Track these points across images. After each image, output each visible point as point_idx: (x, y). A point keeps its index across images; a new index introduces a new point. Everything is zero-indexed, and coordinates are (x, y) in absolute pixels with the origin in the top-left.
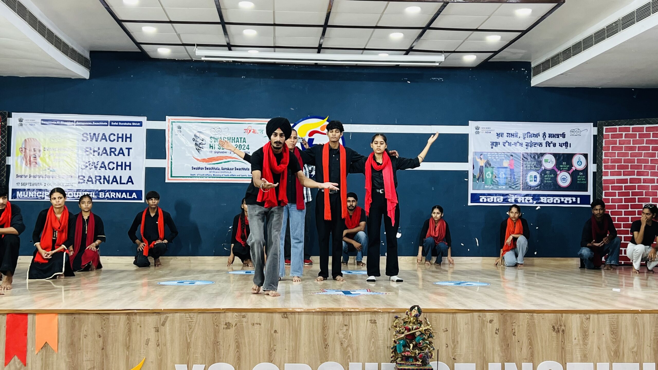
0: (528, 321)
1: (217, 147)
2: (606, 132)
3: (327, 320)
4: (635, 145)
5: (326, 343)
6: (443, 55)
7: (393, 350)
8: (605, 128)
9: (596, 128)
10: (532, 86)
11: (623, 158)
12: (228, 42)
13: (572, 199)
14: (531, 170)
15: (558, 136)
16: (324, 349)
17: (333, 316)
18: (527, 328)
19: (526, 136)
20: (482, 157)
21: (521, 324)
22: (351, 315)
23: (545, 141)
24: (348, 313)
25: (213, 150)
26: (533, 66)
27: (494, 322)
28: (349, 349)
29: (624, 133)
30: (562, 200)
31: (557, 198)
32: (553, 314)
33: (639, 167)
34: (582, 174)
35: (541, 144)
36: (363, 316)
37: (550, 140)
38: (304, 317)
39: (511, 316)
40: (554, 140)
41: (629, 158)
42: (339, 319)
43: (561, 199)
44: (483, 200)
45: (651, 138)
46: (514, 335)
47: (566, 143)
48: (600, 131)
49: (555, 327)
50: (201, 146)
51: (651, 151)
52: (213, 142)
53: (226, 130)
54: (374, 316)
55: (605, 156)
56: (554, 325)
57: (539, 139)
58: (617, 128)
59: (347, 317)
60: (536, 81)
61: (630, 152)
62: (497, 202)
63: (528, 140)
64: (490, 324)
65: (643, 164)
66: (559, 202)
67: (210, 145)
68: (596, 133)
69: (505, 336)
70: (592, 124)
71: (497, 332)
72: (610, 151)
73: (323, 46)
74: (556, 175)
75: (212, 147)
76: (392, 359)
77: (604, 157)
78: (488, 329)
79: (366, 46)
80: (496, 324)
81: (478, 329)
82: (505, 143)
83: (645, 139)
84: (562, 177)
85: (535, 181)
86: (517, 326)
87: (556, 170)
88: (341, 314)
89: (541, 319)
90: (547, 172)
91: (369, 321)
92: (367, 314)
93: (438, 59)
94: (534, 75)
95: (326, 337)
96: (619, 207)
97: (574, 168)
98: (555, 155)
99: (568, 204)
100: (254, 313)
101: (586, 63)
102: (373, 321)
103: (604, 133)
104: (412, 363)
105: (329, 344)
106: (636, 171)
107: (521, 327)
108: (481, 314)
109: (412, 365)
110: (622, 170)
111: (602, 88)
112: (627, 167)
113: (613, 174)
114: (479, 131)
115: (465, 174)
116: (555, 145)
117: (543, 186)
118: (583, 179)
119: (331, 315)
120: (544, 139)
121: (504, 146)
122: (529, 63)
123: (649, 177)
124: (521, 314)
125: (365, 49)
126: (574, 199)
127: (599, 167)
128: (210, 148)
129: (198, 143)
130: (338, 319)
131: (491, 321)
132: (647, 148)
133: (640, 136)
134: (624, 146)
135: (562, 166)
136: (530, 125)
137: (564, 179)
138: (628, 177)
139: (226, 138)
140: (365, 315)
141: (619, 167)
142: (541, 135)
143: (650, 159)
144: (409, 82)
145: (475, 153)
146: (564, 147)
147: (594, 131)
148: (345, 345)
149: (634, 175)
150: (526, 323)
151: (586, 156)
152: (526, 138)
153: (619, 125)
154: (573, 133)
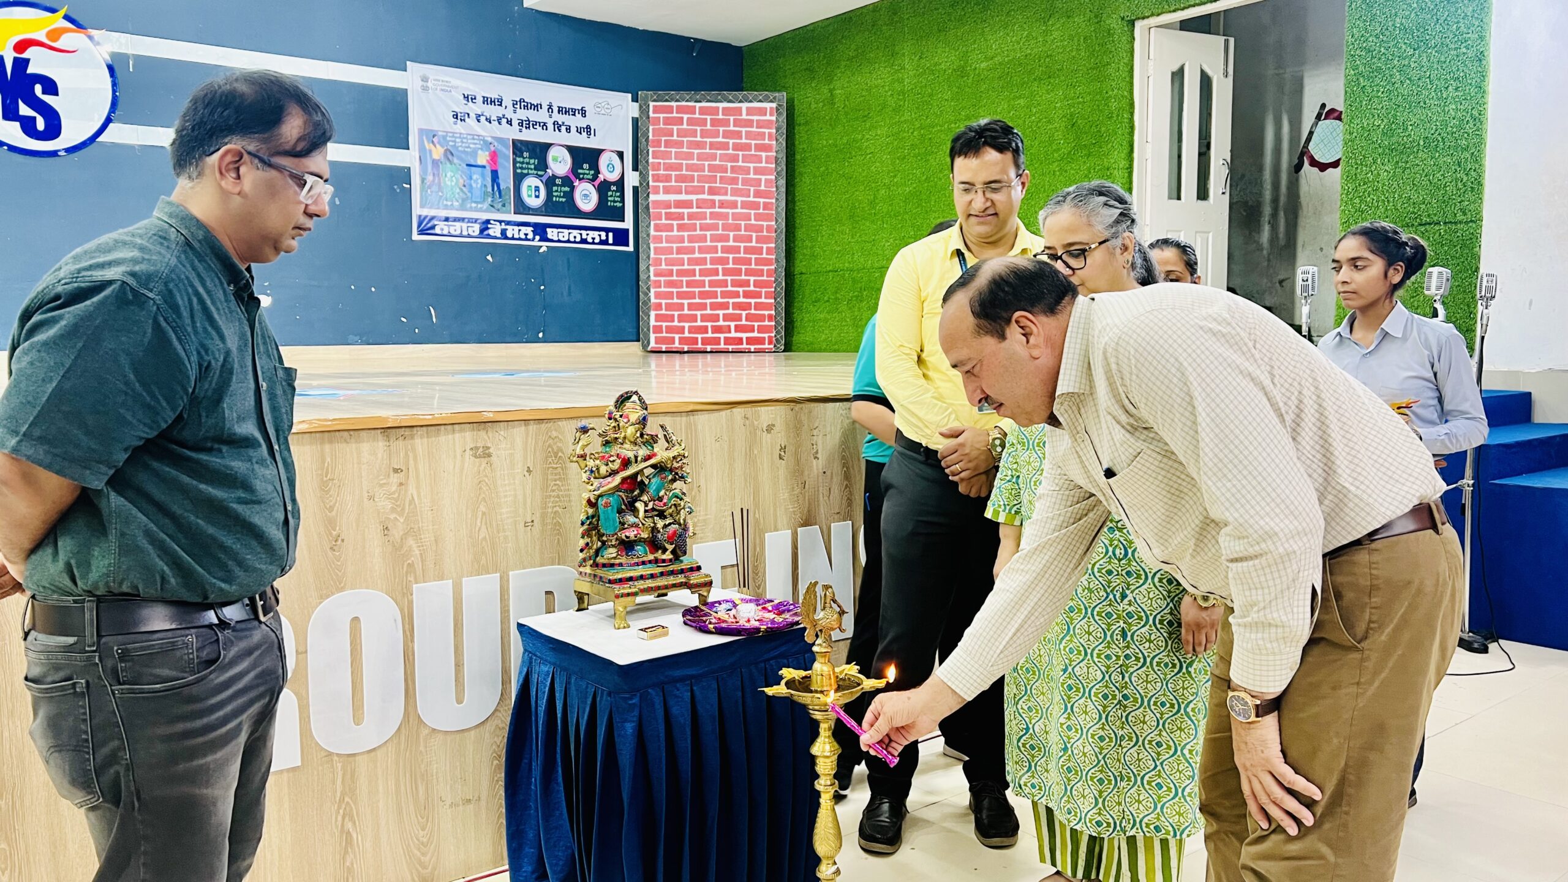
2: (654, 113)
3: (334, 458)
4: (705, 140)
5: (334, 533)
7: (585, 527)
8: (652, 104)
9: (636, 105)
10: (525, 5)
11: (684, 162)
13: (600, 235)
14: (528, 174)
15: (573, 112)
16: (330, 553)
17: (354, 445)
19: (518, 106)
20: (435, 140)
21: (828, 429)
22: (412, 437)
23: (552, 120)
24: (402, 431)
27: (776, 429)
28: (411, 542)
29: (685, 117)
30: (584, 237)
31: (575, 232)
33: (713, 179)
34: (615, 188)
35: (545, 124)
36: (450, 436)
37: (560, 118)
39: (810, 412)
40: (568, 120)
41: (695, 162)
42: (373, 453)
43: (581, 234)
44: (442, 230)
45: (732, 128)
46: (816, 458)
47: (588, 127)
48: (644, 110)
51: (731, 151)
54: (482, 433)
55: (653, 158)
57: (541, 116)
58: (672, 107)
59: (399, 446)
61: (696, 151)
62: (469, 236)
63: (522, 115)
64: (769, 435)
65: (719, 175)
66: (578, 239)
68: (636, 115)
69: (798, 462)
70: (630, 95)
71: (783, 454)
72: (663, 149)
74: (573, 188)
76: (582, 555)
77: (651, 160)
78: (764, 449)
80: (779, 435)
81: (744, 449)
82: (480, 116)
83: (721, 129)
84: (585, 192)
85: (537, 197)
86: (822, 439)
87: (572, 177)
88: (380, 437)
90: (558, 181)
91: (469, 455)
92: (461, 431)
95: (334, 513)
96: (680, 251)
97: (601, 177)
98: (572, 150)
99: (593, 243)
102: (480, 451)
103: (651, 115)
104: (645, 559)
105: (342, 536)
106: (707, 185)
107: (828, 438)
108: (748, 410)
109: (644, 563)
110: (683, 185)
112: (692, 179)
113: (667, 191)
114: (430, 84)
115: (404, 175)
116: (570, 129)
117: (550, 207)
118: (616, 199)
119: (346, 441)
120: (550, 117)
121: (479, 121)
123: (729, 198)
124: (829, 406)
126: (603, 234)
127: (644, 177)
130: (373, 450)
131: (770, 429)
132: (725, 146)
133: (715, 123)
134: (685, 139)
135: (580, 171)
136: (524, 85)
137: (586, 196)
138: (694, 197)
140: (457, 435)
141: (680, 179)
142: (545, 107)
143: (729, 164)
145: (421, 131)
146: (584, 134)
147: (634, 110)
148: (397, 533)
149: (704, 193)
150: (839, 427)
151: (621, 155)
152: (518, 110)
153: (677, 101)
154: (598, 110)
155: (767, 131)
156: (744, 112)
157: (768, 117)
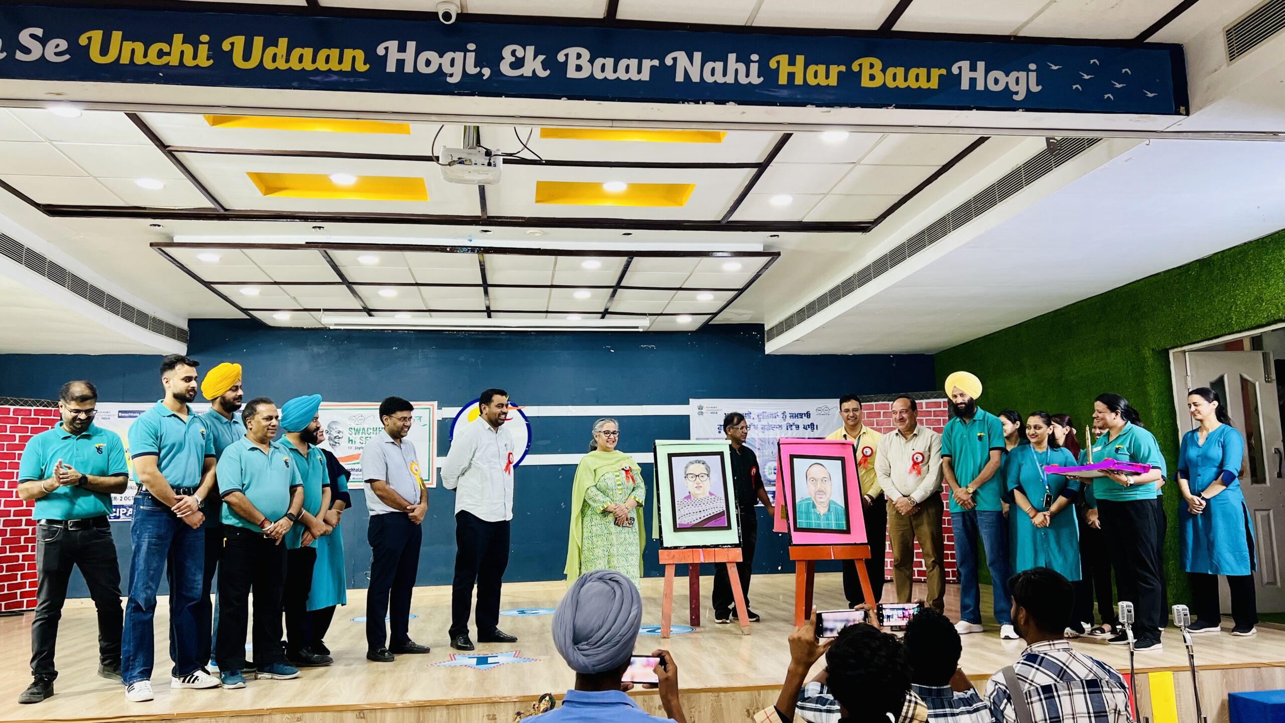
0: (712, 704)
1: (358, 441)
3: (424, 718)
6: (648, 319)
10: (766, 353)
12: (364, 305)
14: (769, 459)
15: (802, 415)
18: (711, 714)
19: (761, 417)
21: (702, 708)
22: (459, 709)
23: (786, 423)
24: (455, 706)
25: (354, 446)
26: (766, 328)
29: (882, 411)
32: (746, 693)
35: (781, 426)
36: (477, 709)
37: (791, 421)
38: (389, 716)
39: (689, 699)
40: (798, 421)
42: (441, 716)
47: (812, 424)
49: (750, 711)
50: (336, 440)
52: (353, 435)
53: (371, 418)
54: (493, 707)
56: (749, 708)
57: (779, 421)
58: (873, 405)
59: (453, 713)
60: (772, 347)
63: (764, 422)
67: (349, 438)
73: (491, 309)
75: (352, 441)
79: (548, 307)
85: (775, 473)
86: (697, 713)
88: (445, 709)
89: (730, 701)
91: (485, 718)
92: (482, 706)
93: (643, 324)
94: (768, 341)
100: (313, 714)
101: (823, 327)
102: (491, 717)
107: (702, 713)
111: (853, 355)
114: (703, 411)
116: (798, 427)
119: (430, 710)
120: (784, 420)
122: (763, 325)
124: (703, 694)
125: (547, 312)
128: (349, 442)
129: (333, 437)
136: (766, 402)
139: (370, 429)
140: (480, 708)
142: (780, 415)
144: (613, 351)
146: (809, 429)
150: (710, 707)
152: (762, 419)
153: (876, 401)
154: (820, 412)
155: (942, 418)
156: (924, 406)
157: (942, 409)
